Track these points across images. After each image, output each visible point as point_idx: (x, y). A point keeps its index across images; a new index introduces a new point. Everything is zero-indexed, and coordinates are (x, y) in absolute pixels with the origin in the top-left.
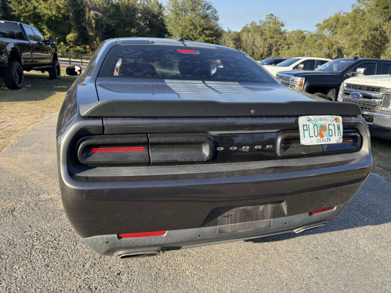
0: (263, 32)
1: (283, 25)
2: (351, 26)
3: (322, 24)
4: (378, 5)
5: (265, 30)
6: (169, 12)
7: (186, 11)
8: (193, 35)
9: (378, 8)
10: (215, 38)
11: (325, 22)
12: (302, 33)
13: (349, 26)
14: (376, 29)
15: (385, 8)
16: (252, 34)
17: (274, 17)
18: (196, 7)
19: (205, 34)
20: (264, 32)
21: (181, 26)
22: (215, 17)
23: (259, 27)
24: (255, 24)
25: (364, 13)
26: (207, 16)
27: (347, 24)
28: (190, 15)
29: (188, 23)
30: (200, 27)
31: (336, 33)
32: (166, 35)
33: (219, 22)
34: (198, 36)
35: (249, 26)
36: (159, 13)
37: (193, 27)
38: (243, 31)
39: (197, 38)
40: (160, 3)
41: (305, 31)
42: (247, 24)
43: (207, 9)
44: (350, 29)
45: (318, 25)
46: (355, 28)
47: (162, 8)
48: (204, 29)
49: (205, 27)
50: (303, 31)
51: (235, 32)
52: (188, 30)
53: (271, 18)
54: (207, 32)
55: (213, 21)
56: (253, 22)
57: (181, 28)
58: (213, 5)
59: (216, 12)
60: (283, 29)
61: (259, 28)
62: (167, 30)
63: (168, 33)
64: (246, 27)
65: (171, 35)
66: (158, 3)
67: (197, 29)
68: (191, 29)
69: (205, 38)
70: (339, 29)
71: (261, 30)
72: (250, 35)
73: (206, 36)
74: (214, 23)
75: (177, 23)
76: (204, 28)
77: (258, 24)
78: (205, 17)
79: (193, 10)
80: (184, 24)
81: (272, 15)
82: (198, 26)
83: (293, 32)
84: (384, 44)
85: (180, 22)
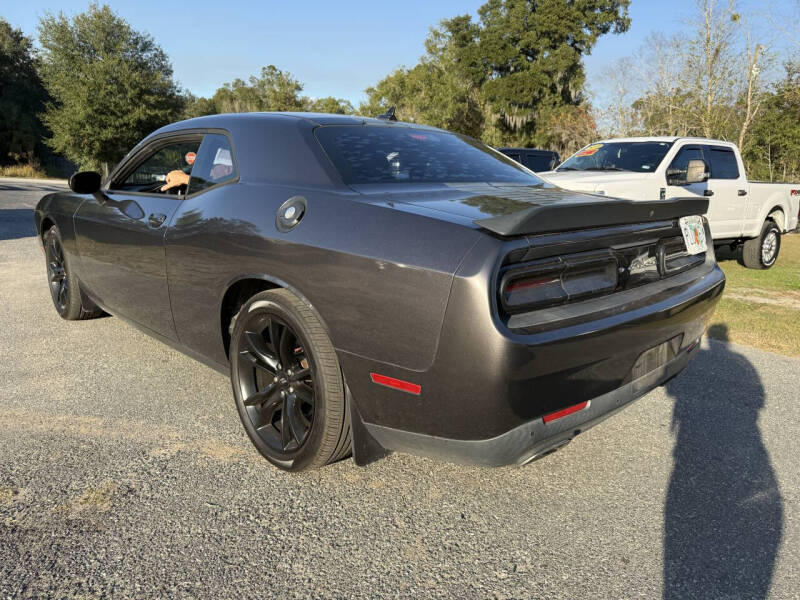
0: (261, 101)
1: (299, 88)
2: (427, 94)
3: (376, 89)
4: (460, 60)
5: (265, 97)
6: (49, 51)
7: (92, 52)
8: (116, 105)
9: (460, 65)
10: (169, 111)
11: (382, 85)
12: (337, 104)
13: (423, 94)
14: (463, 100)
15: (471, 66)
16: (240, 104)
17: (278, 72)
18: (115, 45)
19: (146, 102)
20: (264, 100)
21: (84, 84)
22: (162, 66)
23: (252, 90)
24: (244, 84)
25: (441, 73)
26: (146, 63)
27: (419, 90)
28: (102, 61)
29: (100, 78)
30: (134, 88)
31: (403, 105)
32: (48, 104)
33: (174, 78)
34: (130, 107)
35: (231, 88)
36: (15, 53)
37: (115, 87)
38: (222, 98)
39: (129, 111)
40: (14, 28)
41: (341, 101)
42: (228, 85)
43: (143, 50)
44: (424, 99)
45: (370, 91)
46: (431, 97)
47: (22, 42)
48: (142, 92)
49: (144, 87)
50: (337, 99)
51: (203, 100)
52: (102, 93)
53: (272, 74)
54: (152, 99)
55: (161, 75)
56: (239, 80)
57: (85, 89)
58: (156, 43)
59: (163, 57)
60: (300, 96)
61: (253, 93)
62: (47, 92)
63: (52, 99)
64: (224, 90)
65: (61, 104)
66: (10, 29)
67: (126, 92)
68: (111, 93)
69: (148, 111)
70: (407, 99)
71: (257, 97)
72: (237, 105)
73: (148, 107)
74: (163, 79)
75: (73, 76)
76: (141, 90)
77: (249, 85)
78: (141, 66)
79: (109, 49)
80: (91, 79)
81: (274, 68)
82: (127, 86)
83: (320, 101)
84: (478, 125)
85: (82, 76)
